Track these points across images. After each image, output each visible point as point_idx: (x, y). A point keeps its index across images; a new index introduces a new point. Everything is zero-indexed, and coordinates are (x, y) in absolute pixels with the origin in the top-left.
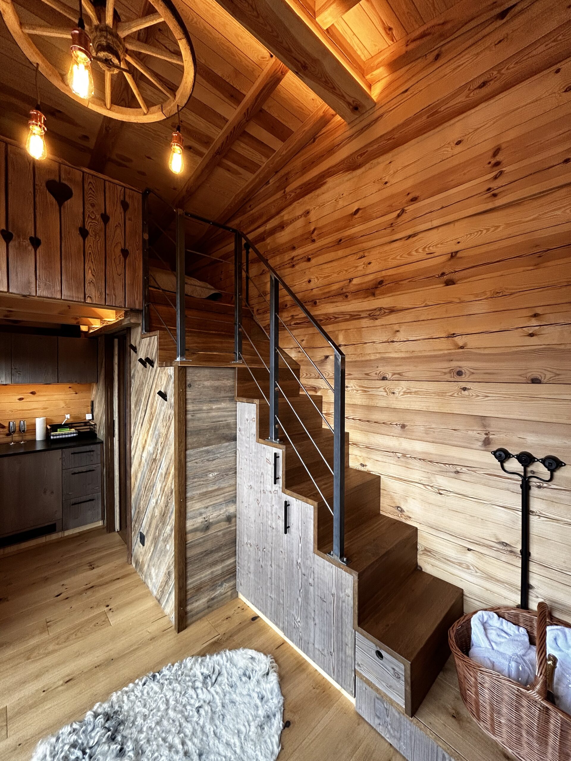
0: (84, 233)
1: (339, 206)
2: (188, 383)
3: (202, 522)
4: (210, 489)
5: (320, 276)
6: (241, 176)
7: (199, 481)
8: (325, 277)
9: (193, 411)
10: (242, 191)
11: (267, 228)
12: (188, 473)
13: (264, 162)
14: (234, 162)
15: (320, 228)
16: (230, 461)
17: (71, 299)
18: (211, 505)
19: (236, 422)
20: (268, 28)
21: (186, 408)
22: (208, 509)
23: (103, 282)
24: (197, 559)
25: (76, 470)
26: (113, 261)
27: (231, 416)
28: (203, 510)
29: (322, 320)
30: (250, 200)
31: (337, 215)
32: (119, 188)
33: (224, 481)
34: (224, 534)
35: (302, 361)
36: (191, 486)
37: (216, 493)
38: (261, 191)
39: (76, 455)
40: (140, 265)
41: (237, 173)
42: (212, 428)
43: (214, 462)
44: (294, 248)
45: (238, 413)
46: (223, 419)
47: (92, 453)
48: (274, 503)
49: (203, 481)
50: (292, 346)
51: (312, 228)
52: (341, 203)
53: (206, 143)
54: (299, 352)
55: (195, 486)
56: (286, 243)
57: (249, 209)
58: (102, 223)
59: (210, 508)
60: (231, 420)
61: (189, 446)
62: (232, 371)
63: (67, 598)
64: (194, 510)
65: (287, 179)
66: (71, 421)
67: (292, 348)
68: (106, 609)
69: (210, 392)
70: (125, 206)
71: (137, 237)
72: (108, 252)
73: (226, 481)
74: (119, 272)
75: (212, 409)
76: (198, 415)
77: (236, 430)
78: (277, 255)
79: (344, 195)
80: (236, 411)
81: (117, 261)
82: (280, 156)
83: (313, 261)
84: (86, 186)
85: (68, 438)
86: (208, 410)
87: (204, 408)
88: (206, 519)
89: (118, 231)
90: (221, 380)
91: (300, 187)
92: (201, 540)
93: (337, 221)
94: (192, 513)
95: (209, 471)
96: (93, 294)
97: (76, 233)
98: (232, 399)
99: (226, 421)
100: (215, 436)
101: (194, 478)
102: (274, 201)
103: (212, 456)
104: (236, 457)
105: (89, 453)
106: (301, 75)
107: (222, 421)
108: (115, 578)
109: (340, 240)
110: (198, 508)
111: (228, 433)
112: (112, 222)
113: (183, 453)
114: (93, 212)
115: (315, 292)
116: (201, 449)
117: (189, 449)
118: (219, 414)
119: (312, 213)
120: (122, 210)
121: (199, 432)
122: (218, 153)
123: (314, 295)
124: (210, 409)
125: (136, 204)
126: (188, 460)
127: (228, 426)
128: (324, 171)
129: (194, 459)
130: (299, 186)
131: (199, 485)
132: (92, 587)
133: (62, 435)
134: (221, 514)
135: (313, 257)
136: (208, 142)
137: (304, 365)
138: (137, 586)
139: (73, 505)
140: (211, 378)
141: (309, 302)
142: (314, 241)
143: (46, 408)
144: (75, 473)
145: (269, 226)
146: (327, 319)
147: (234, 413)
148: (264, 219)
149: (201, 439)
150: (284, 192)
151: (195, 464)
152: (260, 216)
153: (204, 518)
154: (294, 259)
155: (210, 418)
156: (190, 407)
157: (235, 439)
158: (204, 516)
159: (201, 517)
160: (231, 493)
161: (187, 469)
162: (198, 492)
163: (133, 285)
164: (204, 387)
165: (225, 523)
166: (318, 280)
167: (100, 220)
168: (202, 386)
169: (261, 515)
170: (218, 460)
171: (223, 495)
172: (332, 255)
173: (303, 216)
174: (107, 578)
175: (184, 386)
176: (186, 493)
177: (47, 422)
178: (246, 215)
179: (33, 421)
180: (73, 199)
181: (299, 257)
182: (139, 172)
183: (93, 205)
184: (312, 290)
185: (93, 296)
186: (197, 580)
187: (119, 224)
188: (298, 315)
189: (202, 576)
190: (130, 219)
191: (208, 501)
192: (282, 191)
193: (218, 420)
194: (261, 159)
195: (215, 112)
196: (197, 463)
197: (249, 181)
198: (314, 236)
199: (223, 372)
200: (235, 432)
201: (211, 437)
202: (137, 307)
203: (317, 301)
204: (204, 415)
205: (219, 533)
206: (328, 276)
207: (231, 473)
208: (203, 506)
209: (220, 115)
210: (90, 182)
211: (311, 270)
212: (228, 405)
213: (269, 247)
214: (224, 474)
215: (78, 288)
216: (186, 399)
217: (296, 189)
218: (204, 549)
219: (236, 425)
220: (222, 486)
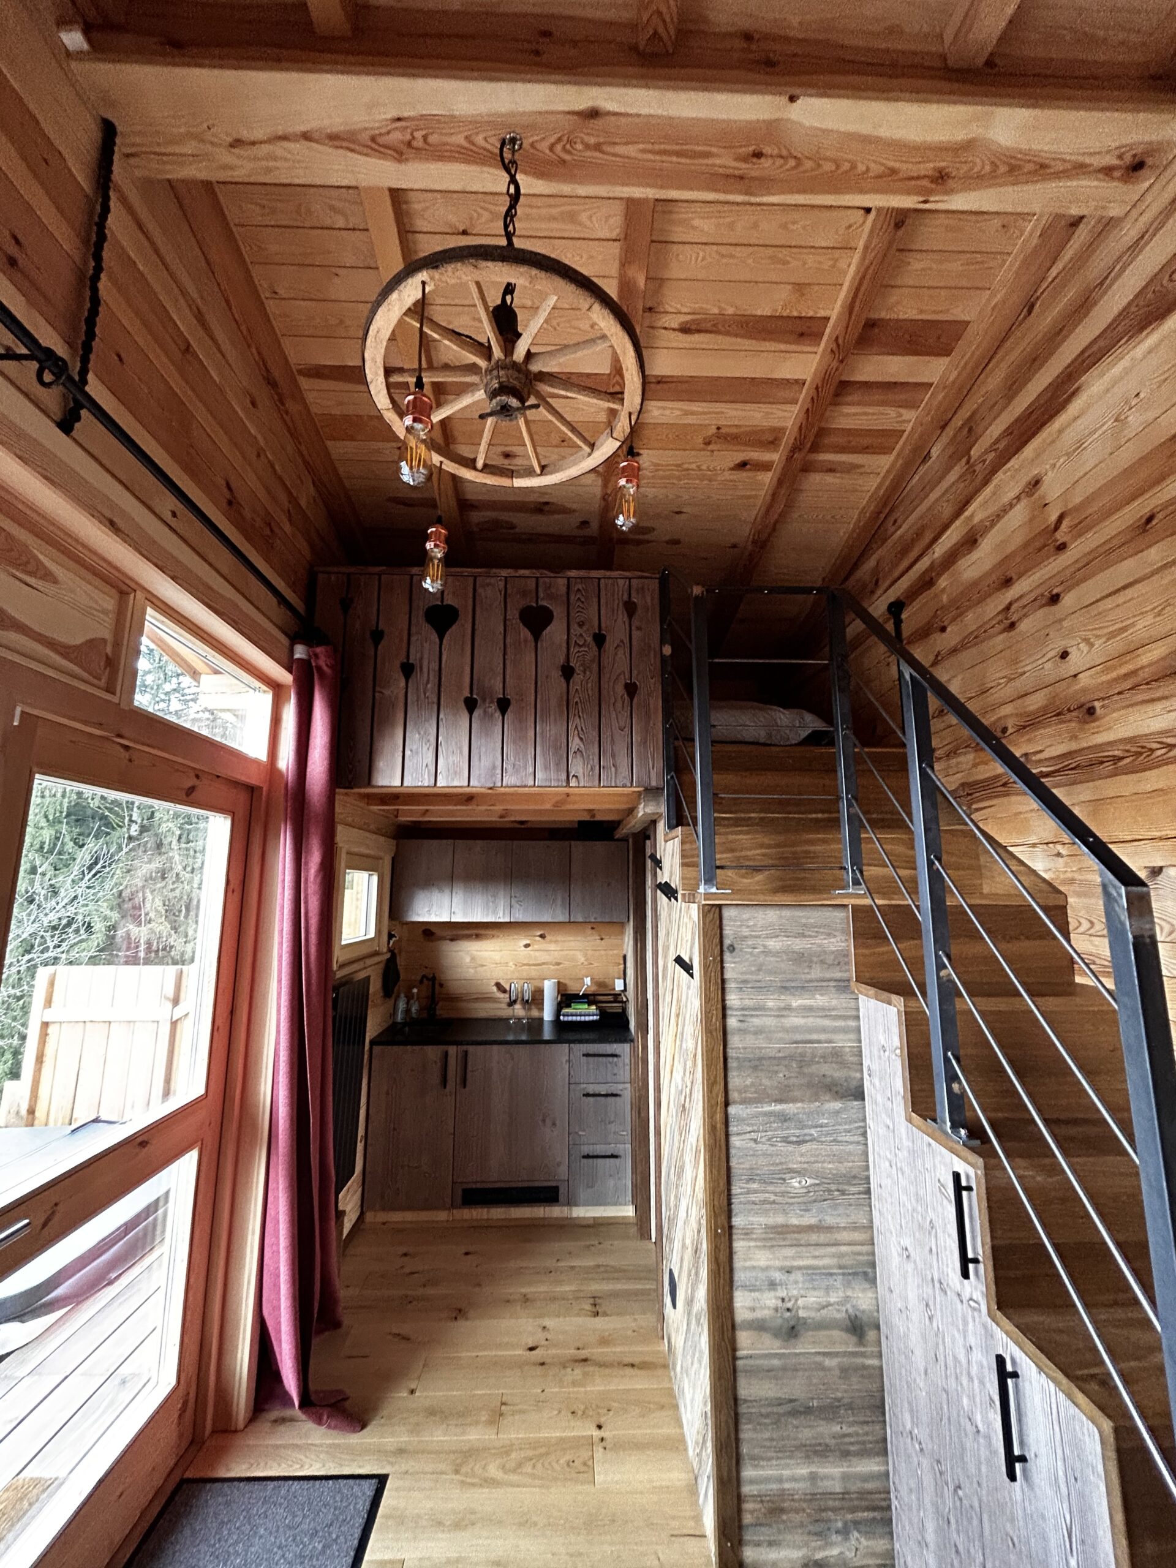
0: (567, 672)
1: (1129, 433)
2: (727, 942)
3: (776, 1310)
4: (795, 1221)
5: (1098, 632)
6: (862, 470)
7: (763, 1192)
8: (1112, 635)
9: (743, 1009)
10: (871, 497)
11: (936, 555)
12: (733, 1163)
13: (909, 419)
14: (843, 450)
15: (1077, 508)
16: (850, 1154)
17: (548, 784)
18: (800, 1268)
19: (860, 1047)
20: (828, 166)
21: (723, 1000)
22: (792, 1277)
23: (597, 746)
24: (767, 1416)
25: (591, 1089)
26: (612, 709)
27: (845, 1030)
28: (778, 1276)
29: (1121, 758)
30: (891, 511)
31: (1127, 456)
32: (621, 582)
33: (835, 1207)
34: (845, 1372)
35: (1072, 881)
36: (742, 1199)
37: (814, 1237)
38: (914, 481)
39: (591, 1059)
40: (657, 703)
41: (852, 468)
42: (791, 1057)
43: (804, 1148)
44: (1008, 582)
45: (863, 1024)
46: (822, 1037)
47: (615, 1059)
48: (972, 1341)
49: (776, 1194)
50: (1034, 839)
51: (1054, 517)
52: (1135, 420)
53: (772, 443)
54: (1059, 855)
55: (754, 1203)
56: (988, 574)
57: (892, 529)
58: (595, 648)
59: (798, 1276)
60: (844, 1042)
61: (734, 1095)
62: (840, 914)
63: (543, 1364)
64: (754, 1268)
65: (970, 430)
66: (593, 989)
67: (1034, 845)
68: (597, 1434)
69: (783, 965)
70: (630, 608)
71: (652, 655)
72: (604, 692)
73: (841, 1210)
74: (622, 724)
75: (789, 1008)
76: (756, 1021)
77: (862, 1071)
78: (966, 611)
79: (1142, 395)
80: (858, 1018)
81: (619, 705)
82: (944, 388)
83: (1068, 600)
84: (572, 597)
85: (585, 1022)
86: (780, 1009)
87: (770, 1004)
88: (789, 1305)
89: (620, 652)
90: (810, 936)
91: (1008, 432)
92: (776, 1362)
93: (1128, 472)
94: (748, 1274)
95: (791, 1171)
96: (581, 771)
97: (556, 674)
98: (843, 986)
99: (830, 1042)
100: (804, 1081)
101: (750, 1180)
102: (947, 491)
103: (797, 1132)
104: (866, 1145)
105: (610, 1059)
106: (937, 198)
107: (819, 1042)
108: (627, 1360)
109: (1150, 519)
110: (763, 1263)
111: (837, 1075)
112: (610, 644)
113: (719, 1109)
114: (581, 635)
115: (1084, 680)
116: (767, 1108)
117: (735, 1102)
118: (810, 1022)
119: (1047, 480)
120: (626, 619)
121: (757, 1063)
122: (796, 448)
123: (1084, 690)
124: (785, 1009)
125: (649, 600)
126: (733, 1129)
127: (836, 1056)
128: (1069, 366)
129: (749, 1129)
130: (1005, 431)
131: (764, 1202)
132: (585, 1360)
133: (576, 1015)
134: (829, 1305)
135: (1069, 589)
136: (776, 439)
137: (1078, 895)
138: (662, 1407)
139: (584, 1157)
140: (783, 932)
141: (1069, 710)
142: (1062, 547)
143: (558, 964)
144: (587, 1095)
145: (939, 550)
146: (1141, 754)
147: (852, 1023)
148: (928, 536)
149: (766, 1082)
150: (968, 462)
151: (752, 1144)
152: (919, 534)
153: (783, 1300)
154: (1012, 610)
155: (786, 1030)
156: (733, 999)
157: (859, 1094)
158: (782, 1293)
159: (772, 1294)
160: (858, 1248)
161: (733, 1151)
162: (763, 1220)
163: (645, 742)
164: (767, 952)
165: (844, 1335)
166: (1092, 645)
167: (593, 644)
168: (761, 949)
169: (941, 1358)
170: (814, 1146)
171: (833, 1249)
172: (1128, 568)
173: (1023, 496)
174: (617, 1350)
175: (717, 951)
176: (729, 1216)
177: (561, 987)
178: (890, 543)
179: (539, 985)
180: (554, 623)
181: (1024, 601)
182: (667, 542)
183: (581, 625)
184: (1075, 676)
185: (580, 775)
186: (767, 1480)
187: (622, 641)
188: (1041, 751)
189: (786, 1473)
190: (639, 628)
191: (790, 1252)
192: (964, 460)
193: (808, 1037)
194: (901, 416)
195: (776, 380)
196: (755, 1141)
197: (882, 475)
198: (1061, 536)
199: (814, 917)
200: (858, 1075)
201: (792, 1081)
202: (654, 784)
203: (1097, 704)
204: (769, 1022)
205: (828, 1362)
206: (1124, 629)
207: (853, 1189)
208: (777, 1263)
209: (788, 380)
210: (579, 590)
211: (1065, 624)
212: (834, 1002)
213: (945, 598)
214: (833, 1187)
215: (557, 765)
216: (723, 981)
217: (997, 441)
218: (784, 1393)
219: (861, 1056)
220: (830, 1220)
